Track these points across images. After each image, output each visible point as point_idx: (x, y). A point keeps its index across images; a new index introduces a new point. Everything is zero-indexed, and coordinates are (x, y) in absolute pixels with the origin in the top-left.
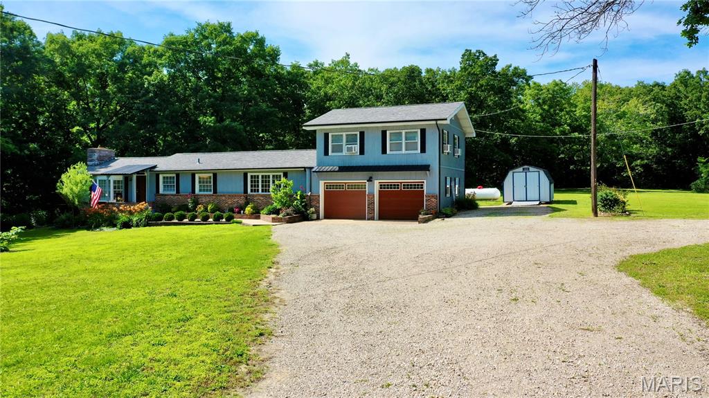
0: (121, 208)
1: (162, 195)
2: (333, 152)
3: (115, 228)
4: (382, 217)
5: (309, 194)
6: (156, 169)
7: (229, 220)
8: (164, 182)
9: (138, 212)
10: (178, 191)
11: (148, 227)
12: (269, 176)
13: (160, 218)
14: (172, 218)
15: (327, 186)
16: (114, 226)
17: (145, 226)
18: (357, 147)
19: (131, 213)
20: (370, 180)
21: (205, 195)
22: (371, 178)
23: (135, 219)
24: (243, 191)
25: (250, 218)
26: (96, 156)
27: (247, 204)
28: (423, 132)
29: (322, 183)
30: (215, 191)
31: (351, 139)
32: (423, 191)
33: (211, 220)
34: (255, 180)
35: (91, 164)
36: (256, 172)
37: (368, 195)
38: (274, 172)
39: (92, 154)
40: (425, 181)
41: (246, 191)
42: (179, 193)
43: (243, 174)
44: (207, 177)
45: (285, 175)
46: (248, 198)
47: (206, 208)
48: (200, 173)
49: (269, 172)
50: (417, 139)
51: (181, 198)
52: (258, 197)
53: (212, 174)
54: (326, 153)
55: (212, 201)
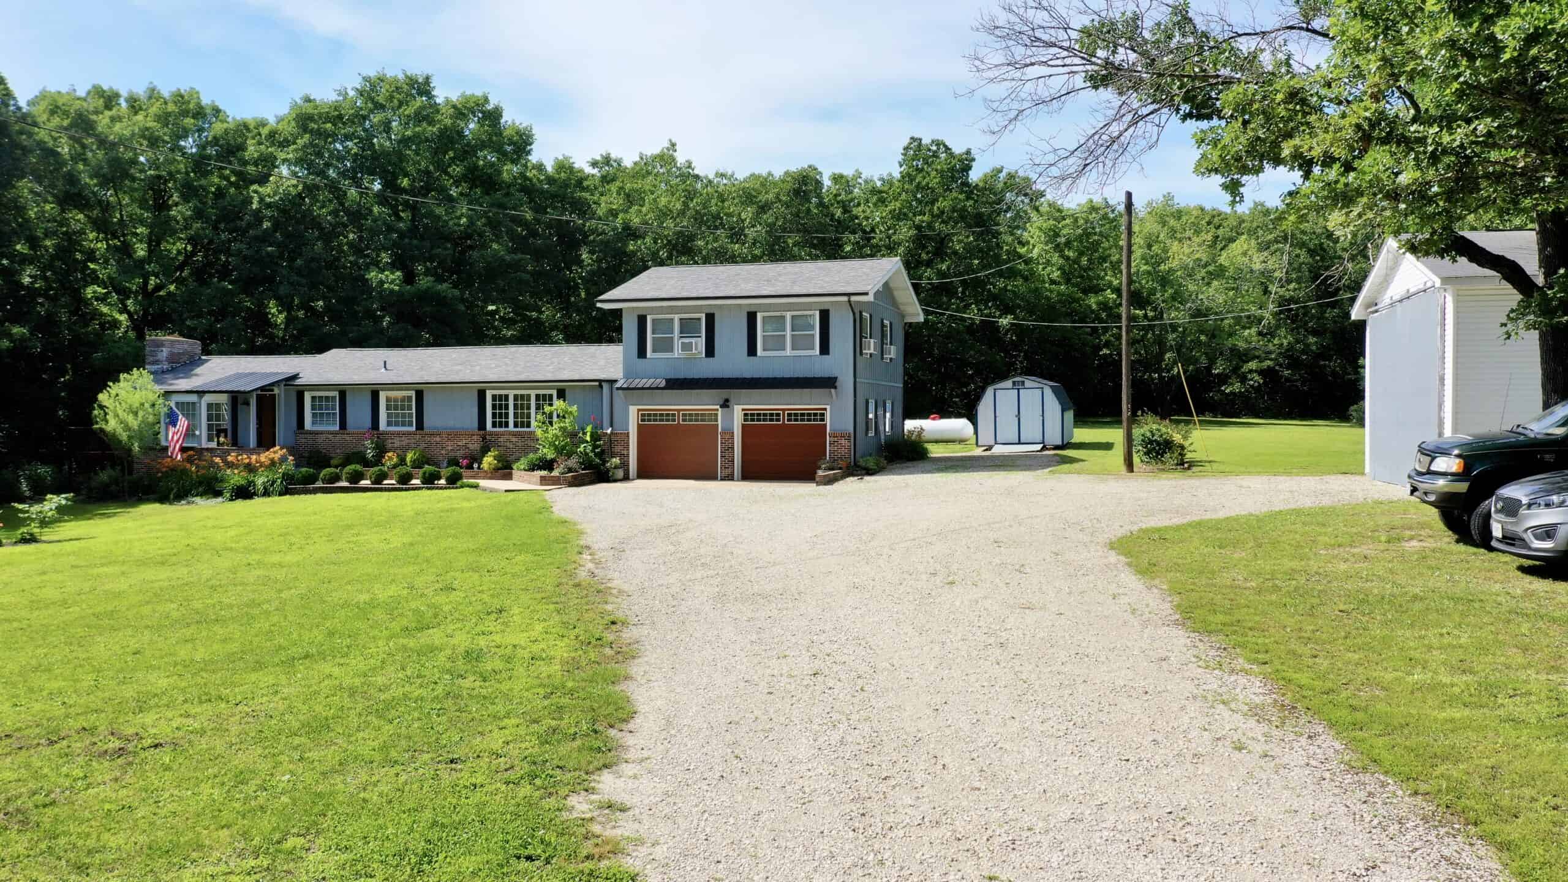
0: (230, 458)
1: (310, 433)
2: (654, 351)
3: (220, 499)
4: (748, 475)
5: (609, 431)
6: (298, 382)
7: (454, 481)
8: (313, 408)
9: (267, 467)
10: (343, 425)
11: (288, 497)
12: (529, 396)
13: (312, 479)
14: (337, 478)
15: (644, 416)
16: (218, 494)
17: (281, 494)
18: (701, 343)
19: (250, 468)
20: (725, 404)
21: (398, 434)
22: (727, 400)
23: (260, 481)
24: (476, 424)
25: (491, 478)
26: (164, 353)
27: (485, 450)
28: (825, 315)
29: (633, 410)
30: (420, 425)
31: (688, 328)
32: (825, 425)
33: (416, 482)
34: (501, 402)
35: (153, 370)
36: (503, 388)
37: (722, 433)
38: (538, 388)
39: (155, 349)
40: (828, 407)
41: (482, 425)
42: (346, 428)
43: (476, 393)
44: (403, 398)
45: (562, 394)
46: (486, 438)
47: (404, 458)
48: (390, 390)
49: (529, 388)
50: (813, 329)
51: (348, 439)
52: (506, 437)
53: (414, 392)
54: (642, 353)
55: (413, 446)
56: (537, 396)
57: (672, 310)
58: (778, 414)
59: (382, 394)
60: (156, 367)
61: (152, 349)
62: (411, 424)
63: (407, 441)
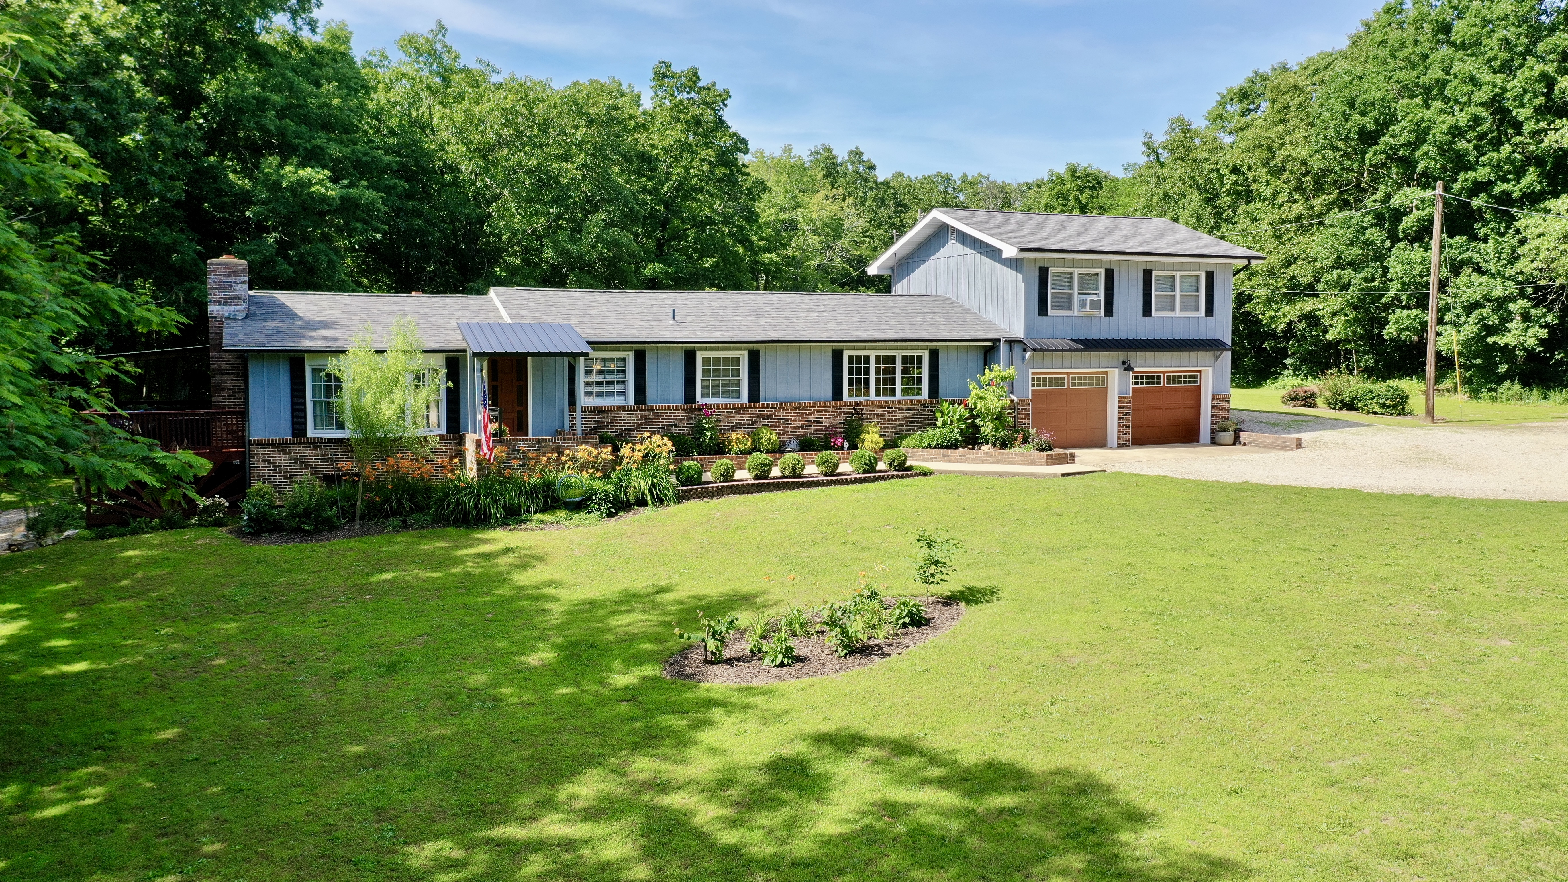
1: (589, 410)
2: (1054, 308)
5: (1013, 398)
10: (641, 399)
12: (894, 358)
15: (1038, 381)
18: (1100, 300)
20: (1129, 367)
21: (722, 408)
22: (1125, 363)
24: (831, 394)
28: (1210, 278)
30: (754, 396)
31: (1088, 284)
32: (1200, 387)
34: (860, 365)
35: (227, 314)
36: (864, 349)
37: (1120, 398)
38: (907, 348)
39: (231, 279)
40: (1211, 369)
41: (837, 394)
42: (644, 403)
43: (830, 354)
44: (726, 360)
45: (934, 355)
46: (846, 409)
47: (756, 440)
48: (711, 349)
49: (896, 349)
50: (1198, 290)
51: (651, 416)
52: (869, 408)
53: (746, 354)
54: (1043, 310)
55: (747, 423)
56: (904, 358)
57: (1074, 263)
58: (1159, 377)
59: (700, 356)
60: (232, 308)
61: (223, 278)
62: (737, 394)
63: (738, 417)
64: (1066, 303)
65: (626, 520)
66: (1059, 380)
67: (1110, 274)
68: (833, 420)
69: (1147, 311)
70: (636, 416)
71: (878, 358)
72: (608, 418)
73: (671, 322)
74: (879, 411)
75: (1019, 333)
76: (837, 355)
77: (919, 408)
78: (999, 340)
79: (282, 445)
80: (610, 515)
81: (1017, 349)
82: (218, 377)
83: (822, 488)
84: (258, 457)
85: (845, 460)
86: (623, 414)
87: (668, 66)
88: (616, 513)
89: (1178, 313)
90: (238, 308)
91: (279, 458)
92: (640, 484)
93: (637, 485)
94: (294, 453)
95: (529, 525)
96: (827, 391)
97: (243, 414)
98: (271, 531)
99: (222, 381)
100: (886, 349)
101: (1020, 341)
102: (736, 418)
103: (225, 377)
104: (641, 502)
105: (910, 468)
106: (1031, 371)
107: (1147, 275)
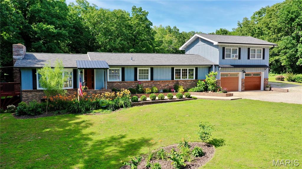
2: (226, 57)
5: (216, 79)
8: (110, 74)
12: (187, 69)
18: (237, 55)
21: (144, 82)
22: (243, 71)
28: (264, 50)
30: (152, 79)
31: (234, 51)
34: (178, 72)
35: (18, 58)
36: (179, 67)
37: (242, 79)
38: (190, 67)
39: (19, 49)
40: (264, 72)
41: (173, 78)
42: (124, 80)
43: (171, 68)
44: (145, 70)
45: (197, 69)
46: (175, 82)
47: (152, 90)
48: (141, 67)
49: (187, 67)
50: (261, 53)
51: (126, 84)
52: (181, 82)
53: (150, 68)
54: (223, 58)
55: (150, 85)
56: (189, 69)
57: (231, 46)
58: (251, 74)
59: (138, 69)
60: (19, 57)
61: (17, 49)
62: (148, 78)
63: (148, 84)
64: (229, 56)
65: (118, 111)
66: (227, 75)
67: (240, 49)
68: (171, 85)
69: (249, 58)
70: (122, 84)
71: (183, 69)
72: (115, 84)
73: (131, 60)
74: (183, 82)
75: (218, 64)
76: (173, 69)
77: (193, 82)
78: (213, 65)
79: (30, 91)
80: (113, 110)
81: (217, 67)
82: (16, 74)
83: (169, 103)
84: (24, 95)
85: (175, 95)
86: (119, 83)
87: (135, 7)
88: (115, 110)
89: (256, 58)
90: (21, 56)
91: (30, 95)
92: (122, 102)
93: (121, 102)
94: (33, 93)
95: (91, 113)
96: (170, 78)
97: (20, 84)
98: (23, 115)
99: (17, 75)
100: (185, 67)
101: (218, 65)
102: (147, 84)
103: (17, 74)
104: (122, 107)
105: (191, 97)
106: (220, 73)
107: (249, 49)
